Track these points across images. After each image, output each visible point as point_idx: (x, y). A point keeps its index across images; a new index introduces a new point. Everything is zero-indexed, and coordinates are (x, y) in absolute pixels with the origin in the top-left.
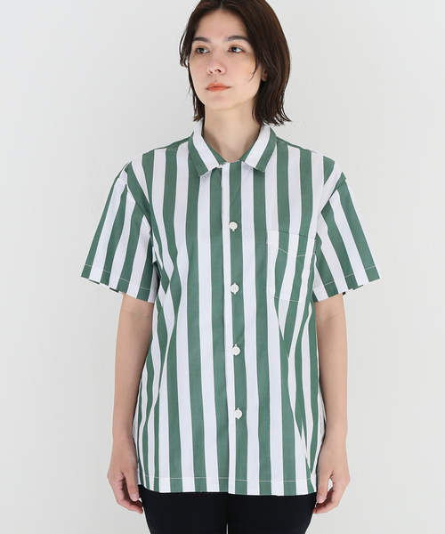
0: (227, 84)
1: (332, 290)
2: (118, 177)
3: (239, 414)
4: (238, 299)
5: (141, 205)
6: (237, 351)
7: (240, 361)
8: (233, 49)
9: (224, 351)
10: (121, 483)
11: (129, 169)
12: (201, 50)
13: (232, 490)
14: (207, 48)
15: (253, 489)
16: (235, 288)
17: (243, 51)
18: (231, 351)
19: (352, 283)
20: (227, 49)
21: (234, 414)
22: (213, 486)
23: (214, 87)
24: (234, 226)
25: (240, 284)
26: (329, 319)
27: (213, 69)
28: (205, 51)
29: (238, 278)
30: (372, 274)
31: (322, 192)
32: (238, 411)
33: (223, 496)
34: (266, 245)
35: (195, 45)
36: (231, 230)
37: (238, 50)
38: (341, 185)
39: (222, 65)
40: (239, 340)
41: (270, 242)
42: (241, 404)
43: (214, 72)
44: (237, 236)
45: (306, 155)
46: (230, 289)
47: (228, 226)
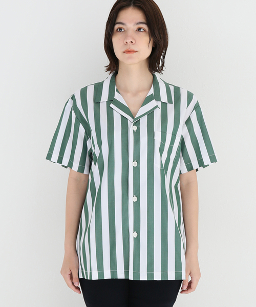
0: (136, 50)
1: (190, 168)
2: (67, 102)
3: (135, 235)
4: (137, 170)
5: (79, 117)
6: (135, 199)
7: (137, 205)
8: (139, 29)
9: (128, 199)
10: (70, 276)
11: (73, 98)
12: (120, 29)
13: (131, 278)
14: (124, 29)
15: (143, 277)
16: (135, 164)
17: (145, 31)
18: (132, 199)
19: (201, 163)
20: (136, 29)
21: (133, 235)
22: (121, 275)
23: (128, 52)
24: (135, 128)
25: (138, 162)
26: (188, 184)
27: (128, 41)
28: (123, 30)
29: (137, 158)
30: (213, 159)
31: (186, 111)
32: (135, 233)
33: (126, 281)
34: (154, 140)
35: (117, 27)
36: (134, 130)
37: (142, 30)
38: (197, 108)
39: (133, 39)
40: (137, 193)
41: (155, 138)
42: (137, 229)
43: (128, 43)
44: (137, 134)
45: (177, 90)
46: (132, 164)
47: (132, 128)
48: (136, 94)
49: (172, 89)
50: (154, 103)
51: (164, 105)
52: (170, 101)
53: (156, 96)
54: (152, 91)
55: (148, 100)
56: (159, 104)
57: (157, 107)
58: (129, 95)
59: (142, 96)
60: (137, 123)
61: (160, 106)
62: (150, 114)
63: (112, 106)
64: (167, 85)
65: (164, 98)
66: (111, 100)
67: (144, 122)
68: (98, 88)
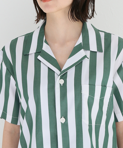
4: (65, 126)
5: (10, 69)
11: (3, 49)
16: (63, 120)
24: (62, 82)
25: (66, 117)
29: (65, 114)
34: (81, 94)
36: (60, 84)
44: (64, 88)
45: (108, 36)
46: (60, 120)
47: (59, 82)
48: (63, 44)
49: (102, 35)
50: (82, 53)
51: (93, 54)
52: (100, 49)
53: (85, 45)
54: (80, 40)
55: (76, 50)
56: (88, 53)
57: (85, 57)
58: (56, 45)
59: (70, 46)
60: (64, 76)
61: (89, 56)
62: (78, 65)
63: (39, 58)
64: (97, 32)
65: (93, 47)
66: (39, 52)
67: (71, 74)
68: (28, 38)
